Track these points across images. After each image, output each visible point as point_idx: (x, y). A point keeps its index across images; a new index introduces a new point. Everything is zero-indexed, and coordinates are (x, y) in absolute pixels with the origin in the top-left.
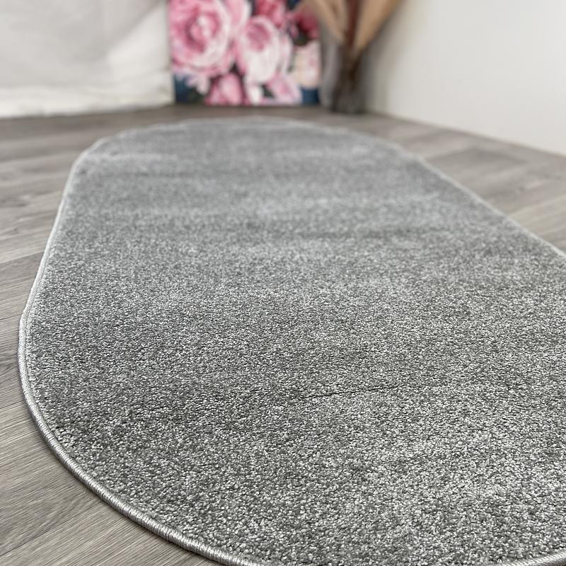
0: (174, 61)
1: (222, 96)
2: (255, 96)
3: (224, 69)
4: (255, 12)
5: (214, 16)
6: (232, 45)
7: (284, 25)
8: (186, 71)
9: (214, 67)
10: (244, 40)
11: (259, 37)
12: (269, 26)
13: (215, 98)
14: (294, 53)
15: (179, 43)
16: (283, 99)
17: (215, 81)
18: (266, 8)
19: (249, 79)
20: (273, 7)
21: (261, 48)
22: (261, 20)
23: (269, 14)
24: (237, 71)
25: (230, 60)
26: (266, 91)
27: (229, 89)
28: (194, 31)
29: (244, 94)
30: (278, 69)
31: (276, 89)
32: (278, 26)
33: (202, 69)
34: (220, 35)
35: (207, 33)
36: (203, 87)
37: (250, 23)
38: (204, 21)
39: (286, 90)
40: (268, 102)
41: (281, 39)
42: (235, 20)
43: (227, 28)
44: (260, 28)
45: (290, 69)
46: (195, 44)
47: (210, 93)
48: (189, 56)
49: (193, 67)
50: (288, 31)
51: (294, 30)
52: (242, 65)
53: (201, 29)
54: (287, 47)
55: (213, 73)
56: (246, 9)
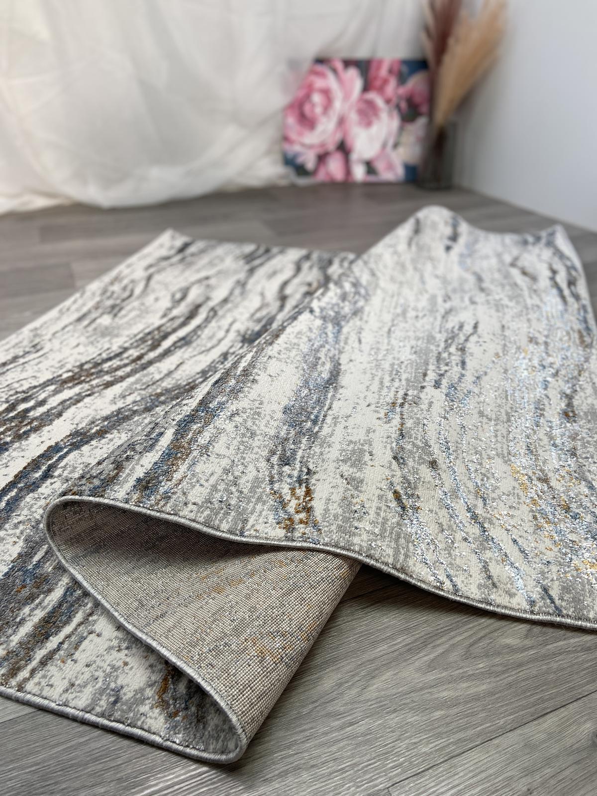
0: (286, 139)
1: (328, 174)
2: (359, 173)
3: (331, 147)
4: (366, 88)
5: (326, 93)
6: (342, 122)
7: (395, 100)
8: (297, 148)
9: (322, 145)
10: (353, 117)
11: (368, 113)
12: (380, 102)
13: (321, 176)
14: (401, 129)
15: (291, 120)
16: (387, 175)
17: (322, 158)
18: (378, 83)
19: (354, 156)
20: (385, 82)
21: (369, 124)
22: (372, 96)
23: (381, 90)
24: (344, 148)
25: (338, 137)
26: (370, 167)
27: (335, 167)
28: (307, 108)
29: (348, 171)
30: (384, 146)
31: (380, 166)
32: (388, 101)
33: (311, 147)
34: (331, 113)
35: (318, 110)
36: (310, 165)
37: (361, 100)
38: (317, 98)
39: (390, 167)
40: (372, 179)
41: (390, 115)
42: (347, 97)
43: (338, 105)
44: (371, 104)
45: (396, 146)
46: (307, 121)
47: (316, 170)
48: (300, 134)
49: (303, 145)
50: (398, 107)
51: (404, 105)
52: (349, 142)
53: (313, 105)
54: (395, 123)
55: (320, 151)
56: (358, 84)
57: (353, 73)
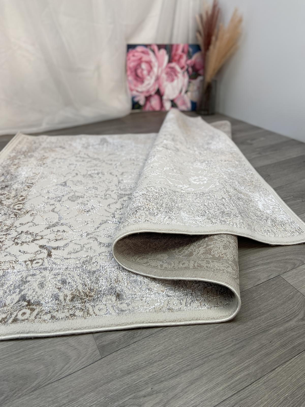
2: (168, 106)
4: (170, 61)
5: (149, 63)
6: (158, 79)
7: (186, 67)
8: (135, 93)
9: (148, 91)
10: (164, 76)
11: (171, 74)
12: (178, 68)
13: (148, 108)
15: (131, 78)
16: (182, 108)
17: (148, 98)
18: (177, 58)
19: (165, 97)
20: (181, 57)
21: (172, 80)
22: (173, 64)
23: (178, 62)
24: (159, 93)
25: (156, 87)
26: (173, 103)
28: (139, 71)
32: (182, 68)
33: (142, 92)
35: (145, 72)
36: (142, 102)
37: (167, 67)
38: (144, 66)
39: (184, 103)
41: (184, 75)
42: (159, 66)
43: (155, 69)
44: (173, 69)
45: (186, 92)
46: (139, 79)
47: (145, 105)
48: (135, 86)
49: (137, 91)
50: (187, 70)
51: (190, 70)
52: (162, 91)
53: (142, 70)
55: (147, 95)
56: (166, 58)
57: (163, 52)
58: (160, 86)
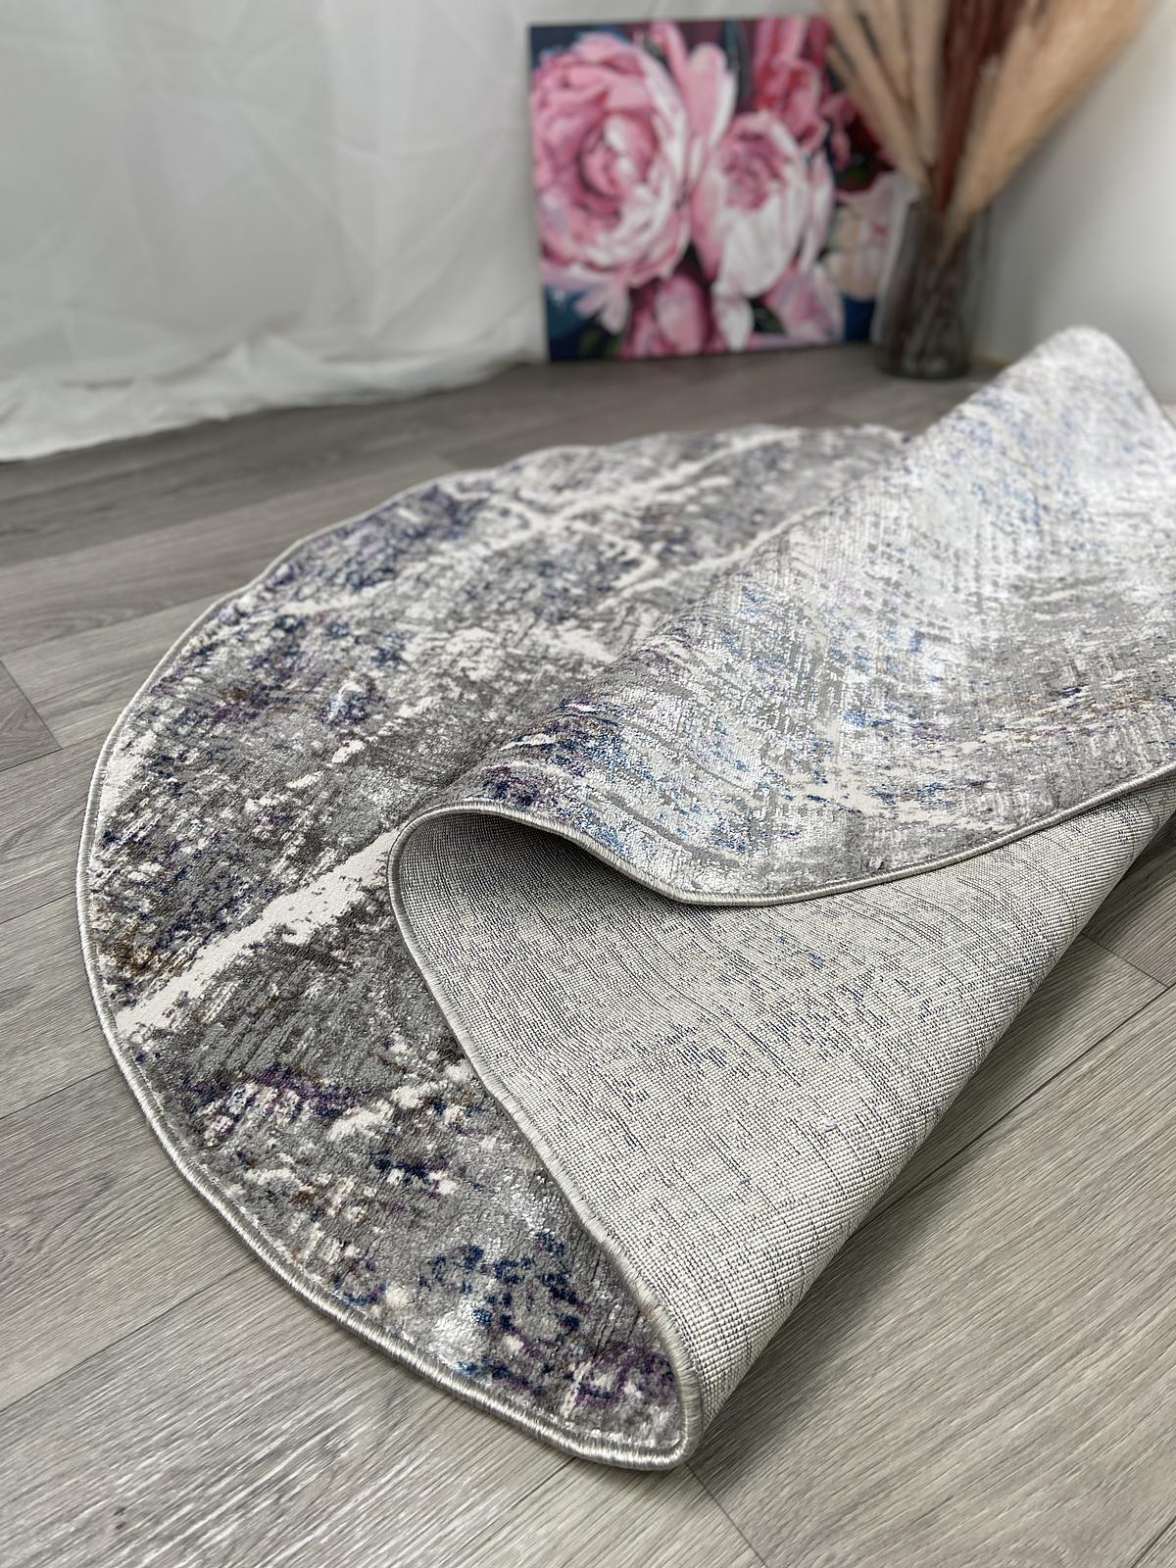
0: (547, 253)
1: (661, 337)
2: (736, 328)
4: (745, 103)
5: (643, 117)
6: (687, 196)
8: (576, 272)
9: (641, 263)
10: (717, 180)
11: (753, 170)
12: (782, 138)
13: (643, 342)
15: (554, 201)
16: (802, 330)
18: (776, 86)
19: (722, 288)
21: (758, 201)
22: (759, 121)
23: (783, 105)
24: (695, 268)
25: (682, 242)
27: (675, 318)
28: (595, 163)
29: (710, 327)
30: (797, 254)
32: (801, 138)
33: (613, 269)
34: (659, 174)
35: (625, 167)
38: (618, 134)
39: (813, 308)
40: (766, 341)
41: (810, 174)
42: (697, 128)
43: (674, 149)
44: (758, 141)
46: (599, 203)
47: (631, 327)
48: (581, 238)
50: (828, 149)
51: (841, 142)
52: (708, 256)
53: (612, 154)
54: (823, 193)
55: (638, 280)
56: (726, 91)
57: (709, 59)
58: (698, 229)
